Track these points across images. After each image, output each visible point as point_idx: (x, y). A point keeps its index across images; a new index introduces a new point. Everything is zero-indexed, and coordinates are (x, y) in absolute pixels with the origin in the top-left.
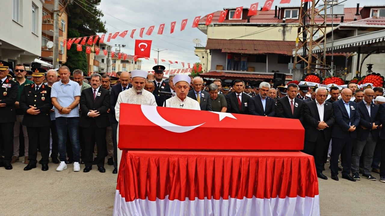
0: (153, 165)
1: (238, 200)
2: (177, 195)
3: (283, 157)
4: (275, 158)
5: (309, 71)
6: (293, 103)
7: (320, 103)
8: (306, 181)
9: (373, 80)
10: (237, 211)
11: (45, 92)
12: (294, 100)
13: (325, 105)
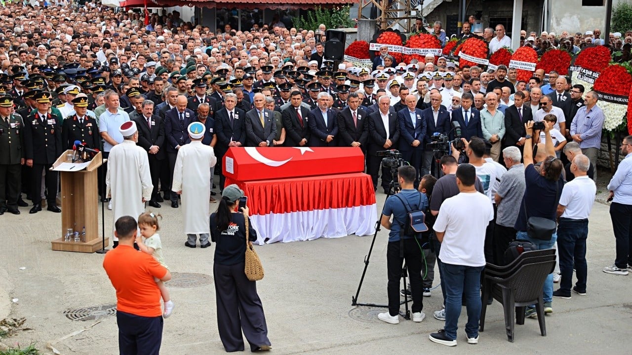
0: (262, 191)
1: (319, 210)
2: (278, 210)
3: (349, 178)
4: (343, 179)
5: (384, 24)
6: (356, 115)
7: (385, 113)
8: (366, 194)
9: (474, 48)
10: (319, 218)
11: (91, 125)
12: (356, 111)
13: (389, 115)
